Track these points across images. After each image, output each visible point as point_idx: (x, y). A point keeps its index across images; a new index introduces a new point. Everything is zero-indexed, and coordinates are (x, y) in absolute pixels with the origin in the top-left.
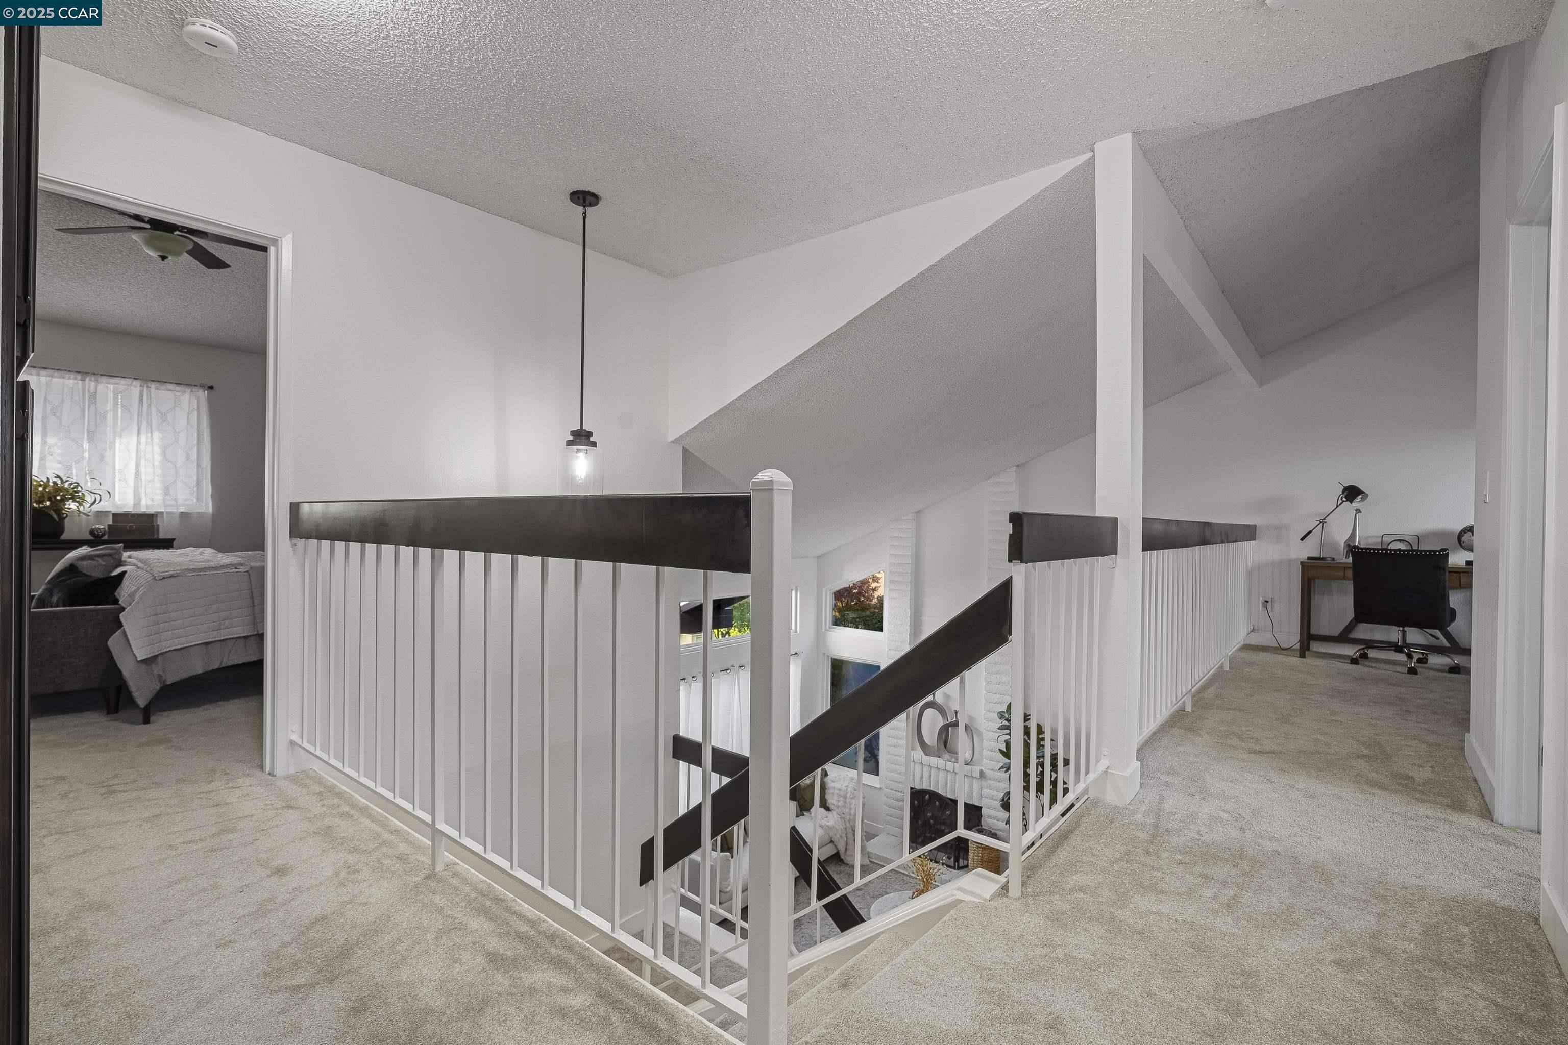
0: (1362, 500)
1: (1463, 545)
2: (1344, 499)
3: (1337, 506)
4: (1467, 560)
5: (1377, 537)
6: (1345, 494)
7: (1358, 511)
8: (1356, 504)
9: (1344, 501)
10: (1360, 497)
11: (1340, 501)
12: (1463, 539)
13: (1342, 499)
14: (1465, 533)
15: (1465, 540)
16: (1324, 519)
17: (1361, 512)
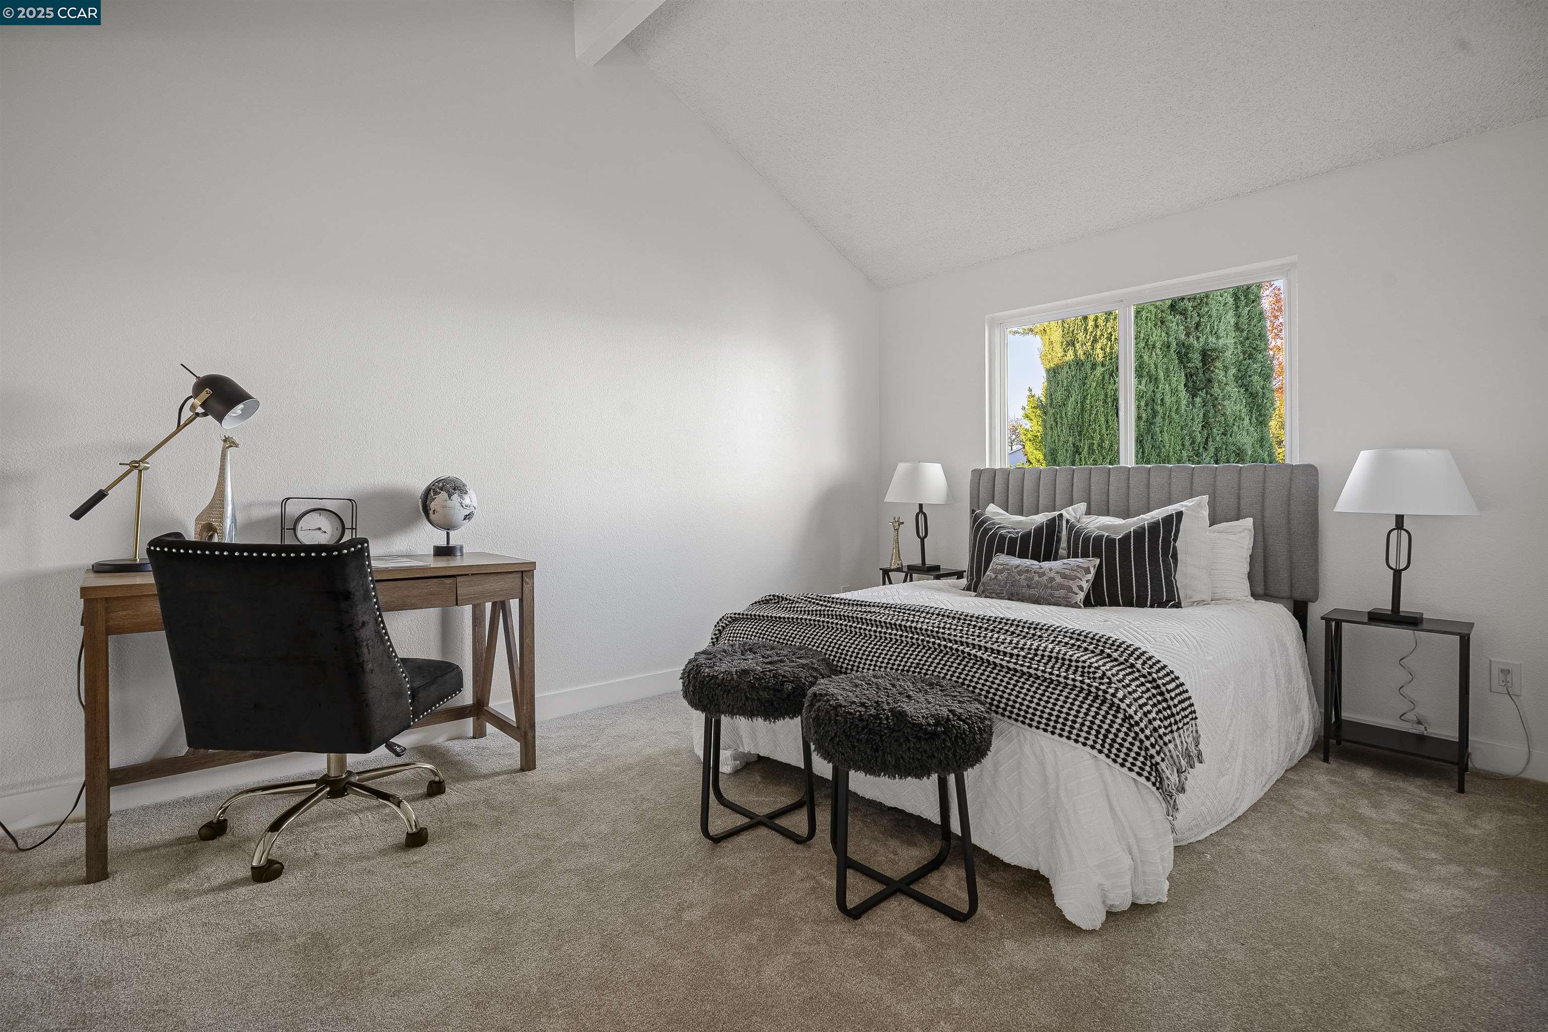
0: (245, 415)
1: (432, 516)
2: (200, 410)
3: (180, 427)
4: (436, 544)
5: (271, 504)
6: (204, 395)
7: (229, 443)
8: (232, 422)
9: (197, 415)
10: (241, 406)
11: (187, 414)
12: (433, 506)
13: (193, 407)
14: (436, 493)
15: (438, 509)
16: (143, 460)
17: (237, 446)
